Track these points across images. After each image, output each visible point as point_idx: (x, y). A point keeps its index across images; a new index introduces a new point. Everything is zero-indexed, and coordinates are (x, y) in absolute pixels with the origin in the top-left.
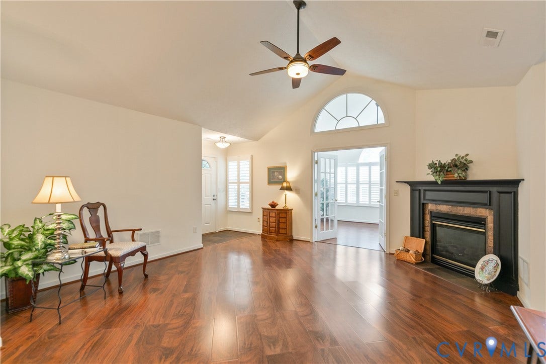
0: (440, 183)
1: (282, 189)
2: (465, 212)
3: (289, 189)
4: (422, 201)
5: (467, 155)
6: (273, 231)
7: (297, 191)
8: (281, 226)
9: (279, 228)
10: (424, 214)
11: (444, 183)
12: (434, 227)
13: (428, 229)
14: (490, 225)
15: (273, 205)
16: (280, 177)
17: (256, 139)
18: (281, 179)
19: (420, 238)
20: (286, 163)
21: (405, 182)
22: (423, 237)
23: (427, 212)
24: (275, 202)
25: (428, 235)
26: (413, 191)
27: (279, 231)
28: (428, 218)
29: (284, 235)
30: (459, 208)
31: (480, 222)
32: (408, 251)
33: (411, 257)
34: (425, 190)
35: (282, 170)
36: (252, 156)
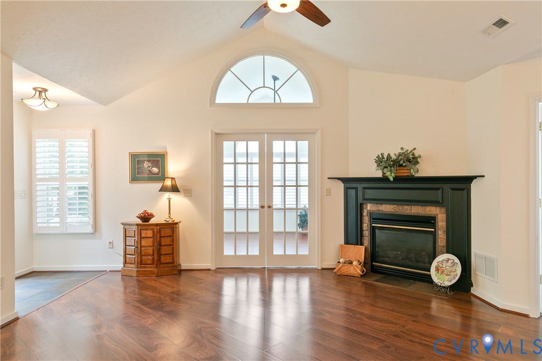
0: (391, 179)
1: (163, 189)
2: (413, 211)
3: (175, 189)
4: (360, 201)
5: (415, 149)
6: (149, 262)
7: (188, 193)
8: (164, 250)
9: (160, 255)
10: (362, 215)
11: (397, 179)
12: (373, 230)
13: (367, 233)
14: (441, 223)
15: (146, 218)
16: (155, 170)
17: (105, 102)
18: (157, 174)
19: (358, 245)
20: (166, 148)
21: (338, 179)
22: (362, 244)
23: (365, 214)
24: (149, 211)
25: (367, 241)
26: (346, 189)
27: (159, 260)
28: (366, 219)
29: (170, 265)
30: (406, 207)
31: (430, 221)
32: (351, 263)
33: (356, 269)
34: (365, 188)
35: (158, 159)
36: (94, 131)
